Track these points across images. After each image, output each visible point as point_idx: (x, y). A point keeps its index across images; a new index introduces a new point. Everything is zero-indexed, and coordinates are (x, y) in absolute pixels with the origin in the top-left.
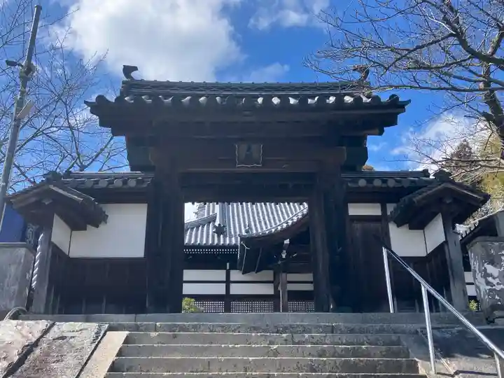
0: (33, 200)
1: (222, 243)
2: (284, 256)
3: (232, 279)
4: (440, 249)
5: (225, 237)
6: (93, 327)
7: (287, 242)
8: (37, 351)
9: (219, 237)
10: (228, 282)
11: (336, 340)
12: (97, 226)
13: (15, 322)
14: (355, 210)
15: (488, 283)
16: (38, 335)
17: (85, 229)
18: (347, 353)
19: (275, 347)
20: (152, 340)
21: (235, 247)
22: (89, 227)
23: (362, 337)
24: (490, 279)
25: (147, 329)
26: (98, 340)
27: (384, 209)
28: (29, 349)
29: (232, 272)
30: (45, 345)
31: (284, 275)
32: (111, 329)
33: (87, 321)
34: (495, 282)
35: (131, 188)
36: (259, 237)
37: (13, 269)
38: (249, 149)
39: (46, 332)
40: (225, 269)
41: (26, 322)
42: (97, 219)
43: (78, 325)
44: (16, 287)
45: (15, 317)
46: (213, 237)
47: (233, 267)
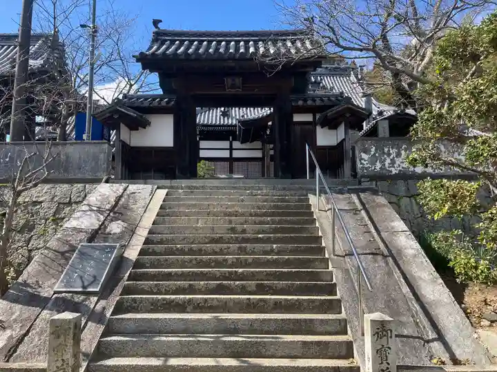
0: (108, 115)
1: (226, 123)
2: (268, 133)
3: (234, 147)
4: (341, 144)
5: (228, 119)
6: (149, 187)
7: (270, 123)
8: (123, 200)
9: (224, 118)
10: (231, 149)
11: (274, 194)
12: (145, 128)
13: (108, 185)
14: (297, 118)
15: (361, 164)
16: (122, 191)
17: (138, 130)
18: (279, 200)
19: (242, 197)
20: (180, 194)
21: (235, 126)
22: (140, 128)
23: (287, 193)
24: (363, 161)
25: (177, 188)
26: (152, 194)
27: (314, 118)
28: (119, 199)
29: (234, 142)
30: (126, 197)
31: (268, 145)
32: (158, 188)
33: (145, 184)
34: (365, 163)
35: (163, 106)
36: (251, 120)
37: (102, 156)
38: (233, 80)
39: (125, 190)
40: (229, 140)
41: (114, 185)
42: (145, 124)
43: (141, 186)
44: (105, 165)
45: (107, 182)
46: (220, 119)
47: (234, 139)
